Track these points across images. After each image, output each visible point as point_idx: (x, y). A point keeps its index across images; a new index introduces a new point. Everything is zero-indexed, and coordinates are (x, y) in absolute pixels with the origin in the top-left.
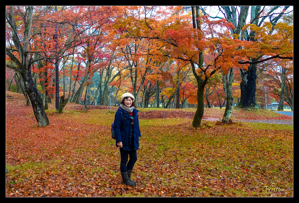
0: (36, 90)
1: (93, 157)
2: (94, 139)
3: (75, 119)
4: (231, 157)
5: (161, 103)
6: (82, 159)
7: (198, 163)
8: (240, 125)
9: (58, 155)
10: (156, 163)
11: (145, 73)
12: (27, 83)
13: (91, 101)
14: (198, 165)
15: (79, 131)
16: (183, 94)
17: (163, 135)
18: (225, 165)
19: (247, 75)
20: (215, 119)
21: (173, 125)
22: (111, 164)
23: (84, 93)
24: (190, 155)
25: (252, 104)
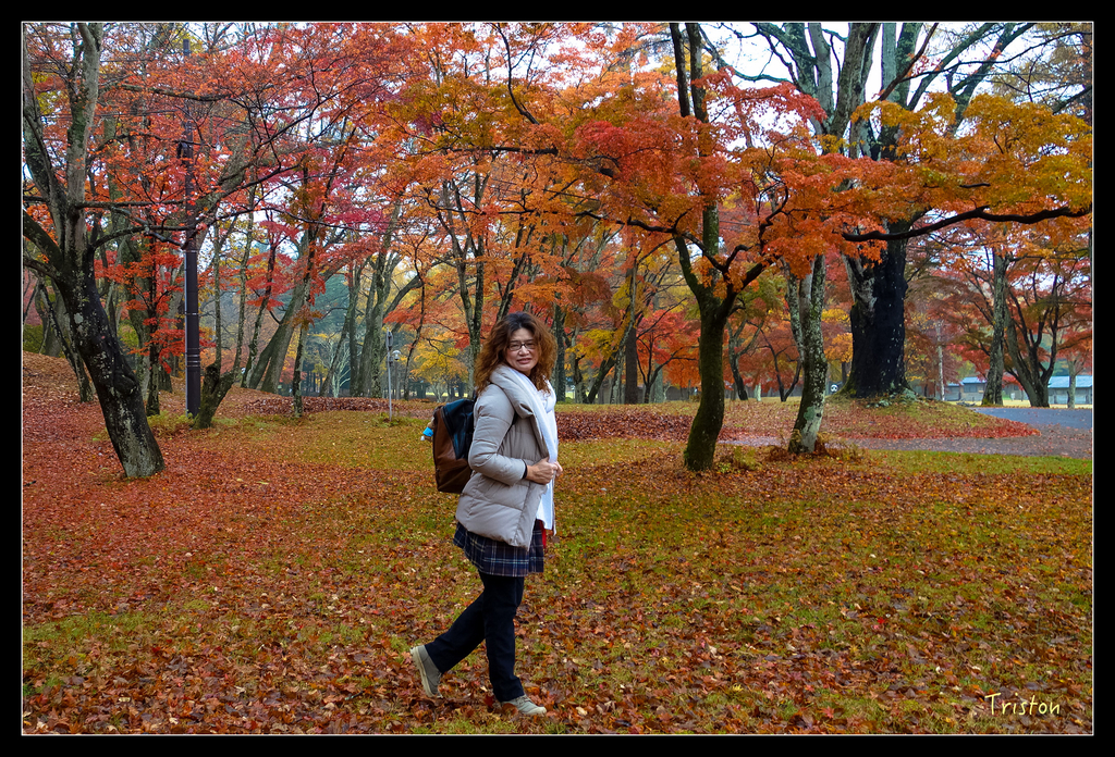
0: (113, 345)
1: (326, 587)
2: (330, 522)
3: (260, 449)
4: (824, 576)
5: (570, 384)
6: (287, 595)
7: (709, 600)
8: (855, 459)
9: (197, 583)
10: (558, 603)
11: (514, 276)
12: (79, 318)
13: (317, 381)
14: (707, 608)
15: (275, 491)
16: (650, 352)
17: (581, 502)
18: (803, 607)
19: (873, 280)
20: (763, 438)
21: (616, 464)
22: (393, 613)
23: (292, 353)
24: (677, 573)
25: (892, 385)
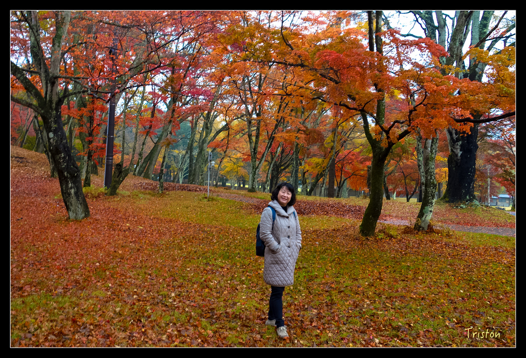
0: (68, 149)
1: (169, 288)
2: (173, 251)
3: (140, 208)
4: (436, 301)
5: (300, 184)
6: (147, 291)
7: (374, 311)
8: (448, 236)
9: (100, 281)
10: (292, 307)
11: (276, 128)
12: (51, 135)
13: (172, 174)
14: (373, 316)
15: (146, 232)
16: (342, 171)
17: (305, 249)
18: (425, 319)
19: (461, 142)
20: (400, 220)
21: (324, 229)
22: (204, 306)
23: (160, 160)
24: (357, 294)
25: (468, 197)
